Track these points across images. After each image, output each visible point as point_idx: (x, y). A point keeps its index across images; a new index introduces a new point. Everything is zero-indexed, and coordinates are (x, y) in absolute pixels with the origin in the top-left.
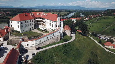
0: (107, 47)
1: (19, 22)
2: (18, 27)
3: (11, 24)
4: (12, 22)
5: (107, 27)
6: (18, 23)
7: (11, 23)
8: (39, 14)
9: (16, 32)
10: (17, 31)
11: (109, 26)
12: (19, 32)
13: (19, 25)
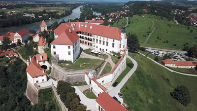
0: (168, 65)
1: (72, 47)
2: (69, 53)
3: (53, 50)
4: (56, 46)
5: (148, 35)
6: (69, 47)
7: (54, 47)
8: (74, 25)
9: (67, 63)
10: (66, 61)
11: (150, 32)
12: (70, 62)
13: (71, 50)
